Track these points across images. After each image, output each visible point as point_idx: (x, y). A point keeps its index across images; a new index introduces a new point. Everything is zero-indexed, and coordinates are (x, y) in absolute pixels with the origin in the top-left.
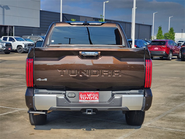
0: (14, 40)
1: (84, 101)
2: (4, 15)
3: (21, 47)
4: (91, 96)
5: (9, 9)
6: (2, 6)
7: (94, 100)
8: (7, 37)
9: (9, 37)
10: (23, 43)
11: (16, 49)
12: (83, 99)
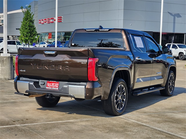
0: (177, 47)
1: (49, 88)
2: (174, 23)
3: (182, 54)
4: (54, 85)
5: (180, 16)
6: (173, 14)
7: (56, 88)
8: (171, 44)
9: (173, 45)
10: (185, 50)
11: (178, 56)
12: (49, 87)
